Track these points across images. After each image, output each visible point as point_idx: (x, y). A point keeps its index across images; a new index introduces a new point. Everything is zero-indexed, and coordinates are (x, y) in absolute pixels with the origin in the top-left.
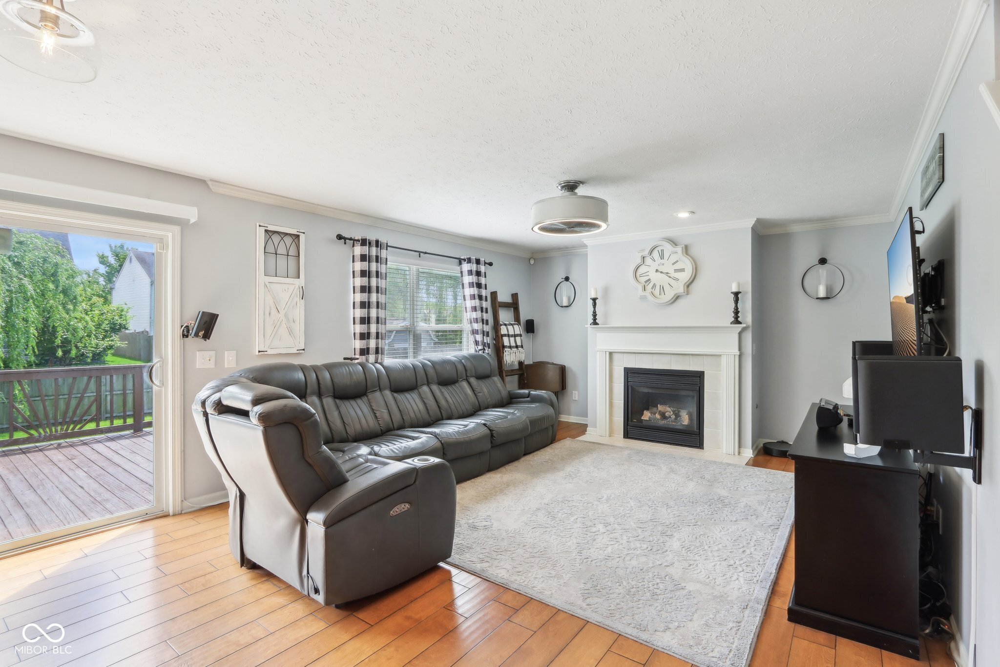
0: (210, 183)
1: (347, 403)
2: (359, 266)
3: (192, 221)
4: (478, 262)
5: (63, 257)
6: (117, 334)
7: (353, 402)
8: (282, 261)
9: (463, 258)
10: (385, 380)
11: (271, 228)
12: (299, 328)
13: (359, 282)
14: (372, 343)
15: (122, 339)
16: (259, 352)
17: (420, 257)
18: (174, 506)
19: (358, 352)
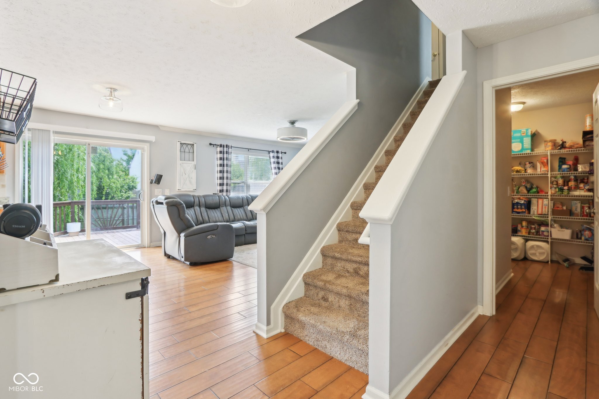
0: (159, 127)
1: (211, 210)
2: (219, 156)
3: (154, 141)
4: (278, 152)
5: (108, 153)
6: (132, 191)
7: (214, 210)
8: (187, 155)
9: (270, 150)
10: (228, 202)
11: (183, 142)
12: (194, 181)
13: (219, 162)
14: (225, 188)
15: (134, 193)
16: (178, 190)
17: (249, 151)
18: (147, 245)
19: (219, 191)
